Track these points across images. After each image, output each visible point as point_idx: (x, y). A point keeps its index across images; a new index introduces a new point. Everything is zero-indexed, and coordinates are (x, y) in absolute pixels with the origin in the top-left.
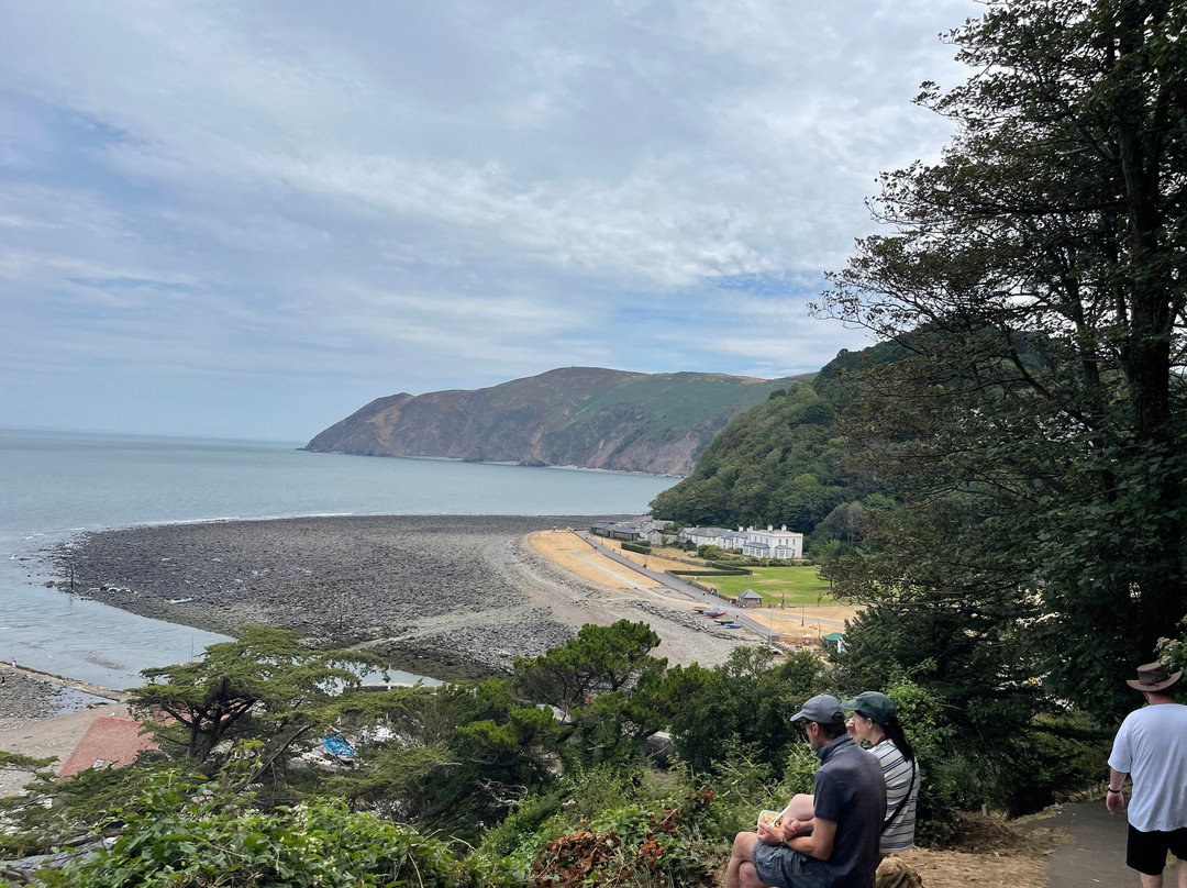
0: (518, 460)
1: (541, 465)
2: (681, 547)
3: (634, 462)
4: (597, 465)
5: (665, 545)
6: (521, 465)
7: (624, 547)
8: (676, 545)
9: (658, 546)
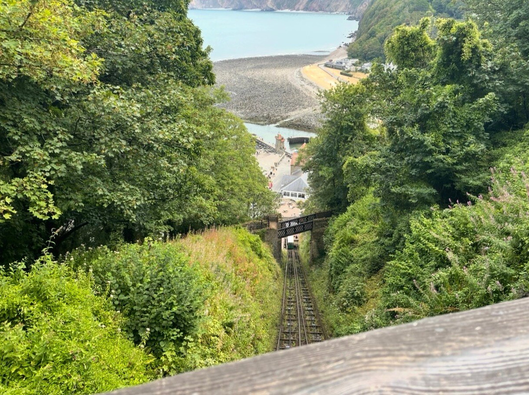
0: (260, 8)
1: (272, 10)
2: (363, 72)
3: (319, 6)
4: (300, 8)
5: (356, 71)
6: (262, 11)
7: (341, 74)
8: (361, 71)
9: (353, 71)
